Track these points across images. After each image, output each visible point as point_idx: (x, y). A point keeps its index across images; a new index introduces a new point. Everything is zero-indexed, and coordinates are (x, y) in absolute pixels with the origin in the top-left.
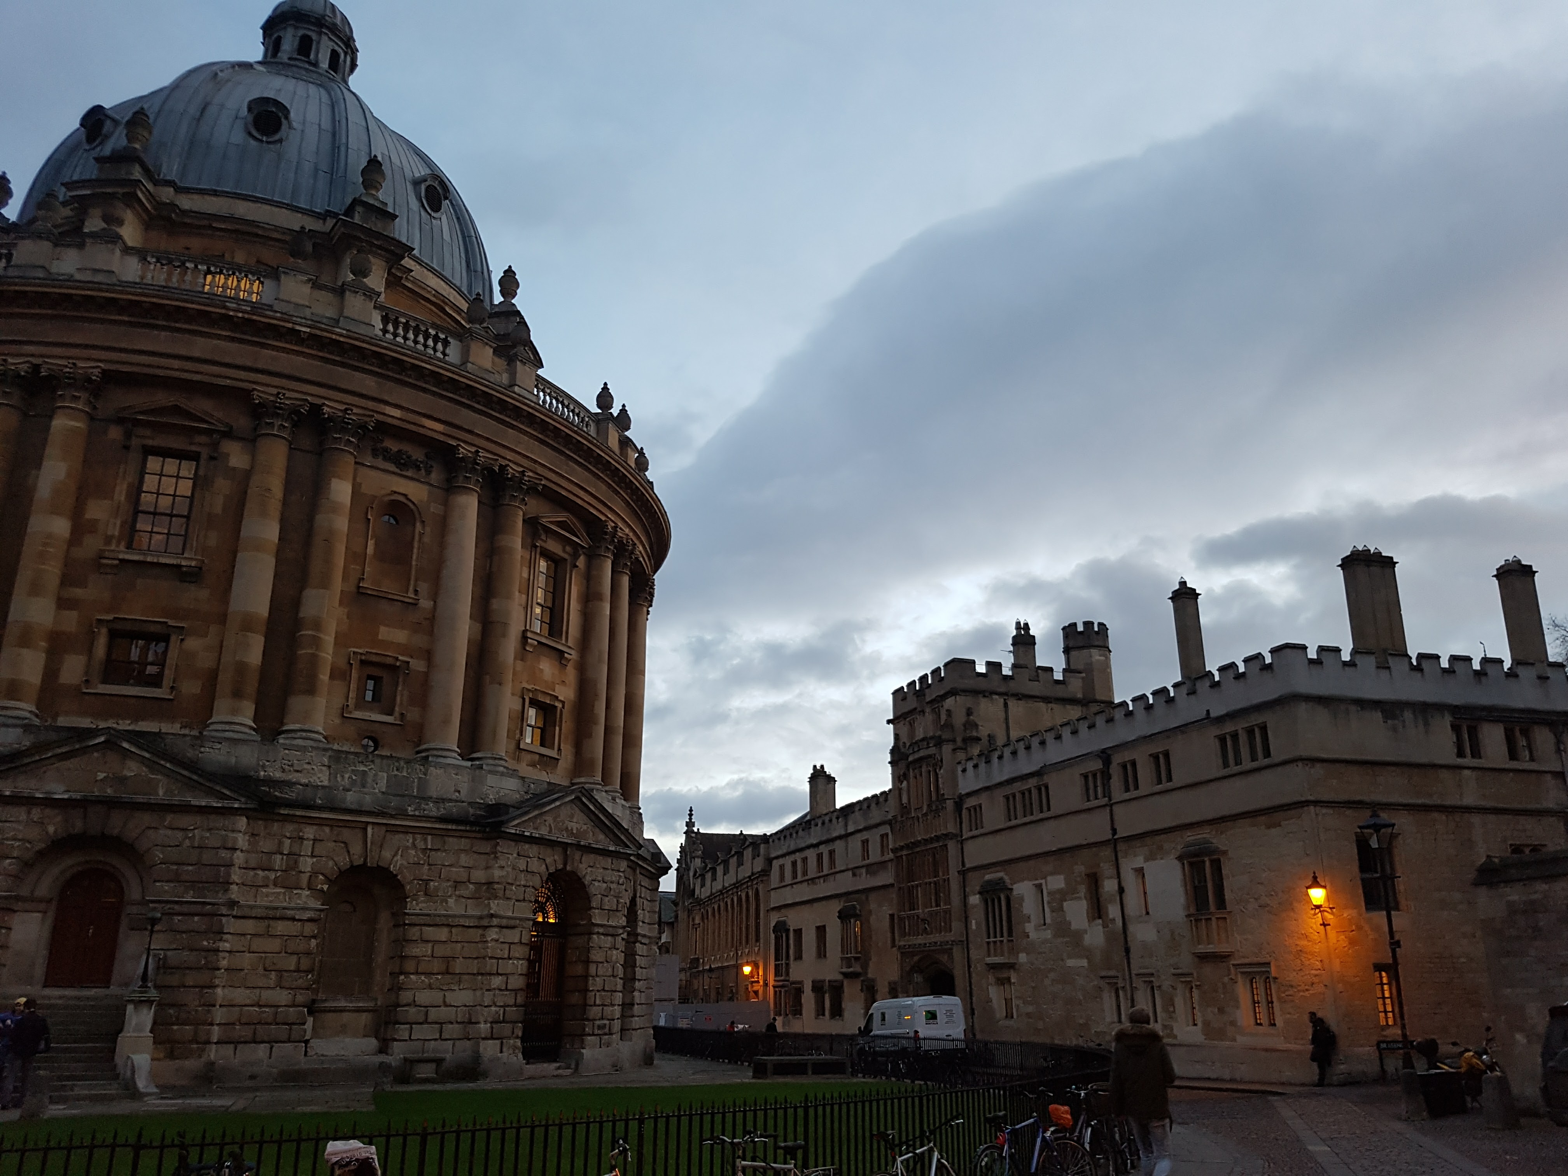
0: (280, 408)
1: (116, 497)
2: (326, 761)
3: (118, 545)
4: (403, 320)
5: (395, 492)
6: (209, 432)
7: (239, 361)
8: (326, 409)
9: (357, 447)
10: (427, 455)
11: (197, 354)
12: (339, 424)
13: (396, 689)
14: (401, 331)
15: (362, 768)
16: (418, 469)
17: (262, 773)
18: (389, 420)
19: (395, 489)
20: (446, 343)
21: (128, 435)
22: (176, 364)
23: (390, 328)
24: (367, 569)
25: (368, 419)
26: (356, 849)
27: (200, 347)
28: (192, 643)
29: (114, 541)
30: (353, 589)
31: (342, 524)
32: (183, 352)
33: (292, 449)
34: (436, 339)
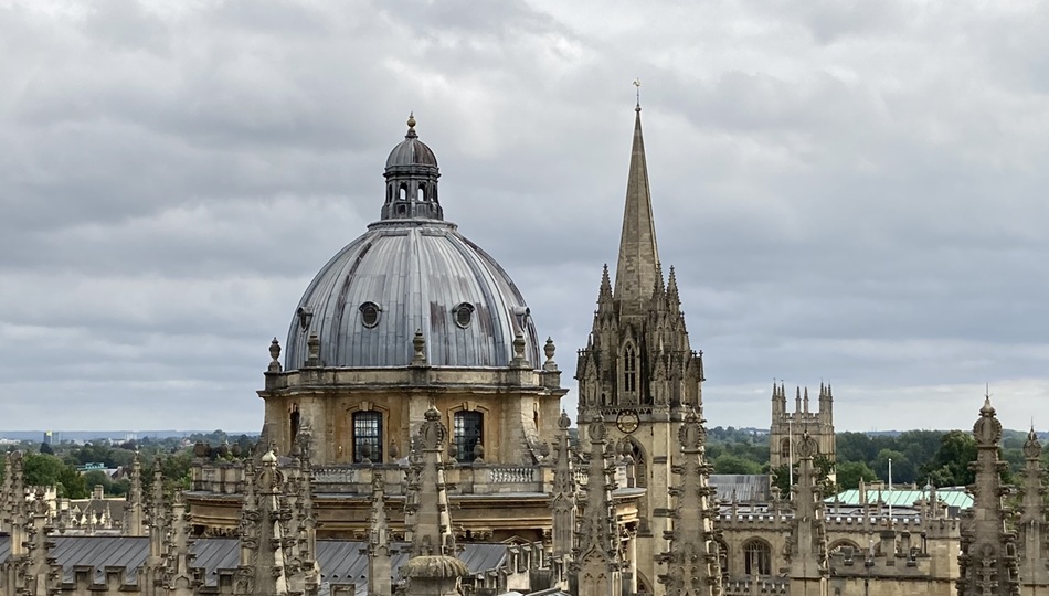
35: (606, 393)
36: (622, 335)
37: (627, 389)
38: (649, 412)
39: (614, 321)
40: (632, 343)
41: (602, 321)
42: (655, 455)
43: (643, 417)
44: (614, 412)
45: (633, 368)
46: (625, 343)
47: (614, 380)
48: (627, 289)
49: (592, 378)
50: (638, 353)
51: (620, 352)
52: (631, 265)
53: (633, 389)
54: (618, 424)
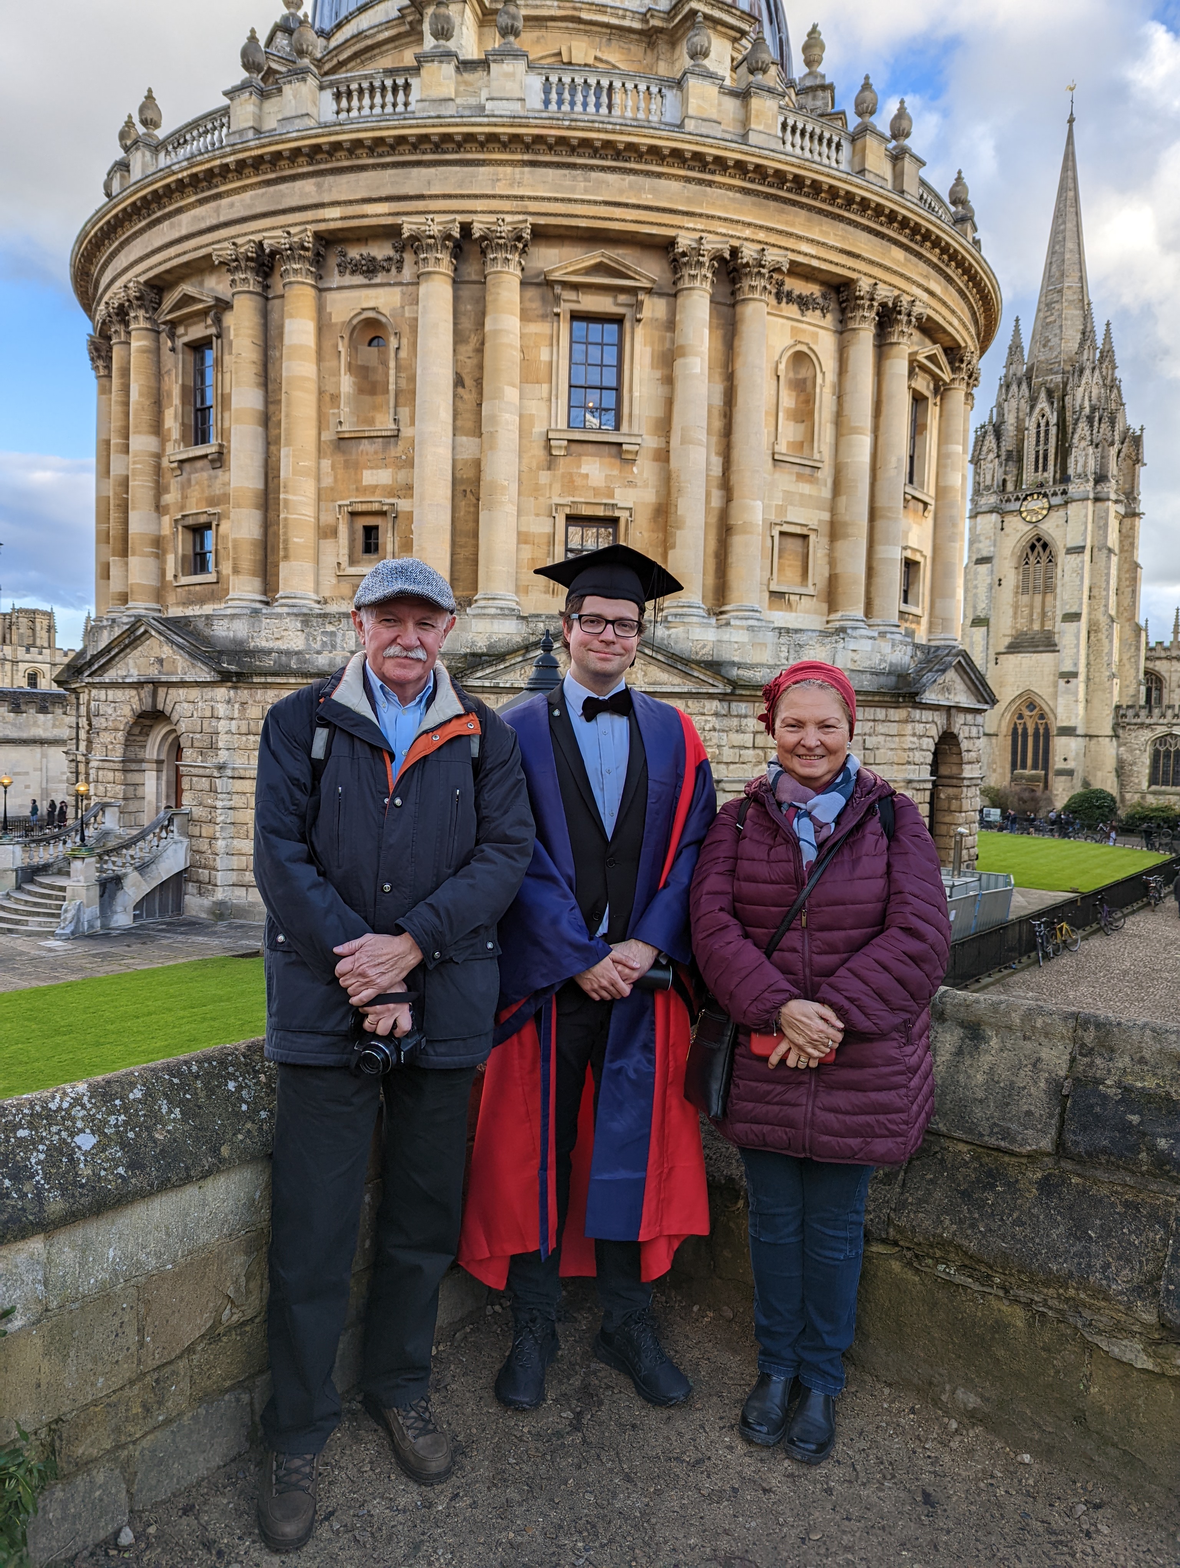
0: (236, 260)
2: (299, 625)
5: (364, 309)
7: (207, 224)
8: (266, 243)
11: (182, 233)
12: (281, 253)
14: (354, 102)
15: (330, 628)
16: (389, 271)
17: (252, 644)
19: (365, 306)
25: (306, 235)
31: (300, 369)
32: (175, 236)
35: (1008, 478)
36: (1033, 401)
37: (1036, 470)
38: (1064, 492)
39: (1024, 386)
40: (1047, 410)
41: (1008, 387)
42: (1069, 545)
43: (1056, 500)
44: (1017, 499)
45: (1046, 443)
46: (1037, 410)
47: (1020, 460)
48: (1044, 346)
49: (991, 456)
50: (1053, 419)
51: (1031, 424)
52: (1052, 314)
53: (1045, 469)
54: (1021, 513)
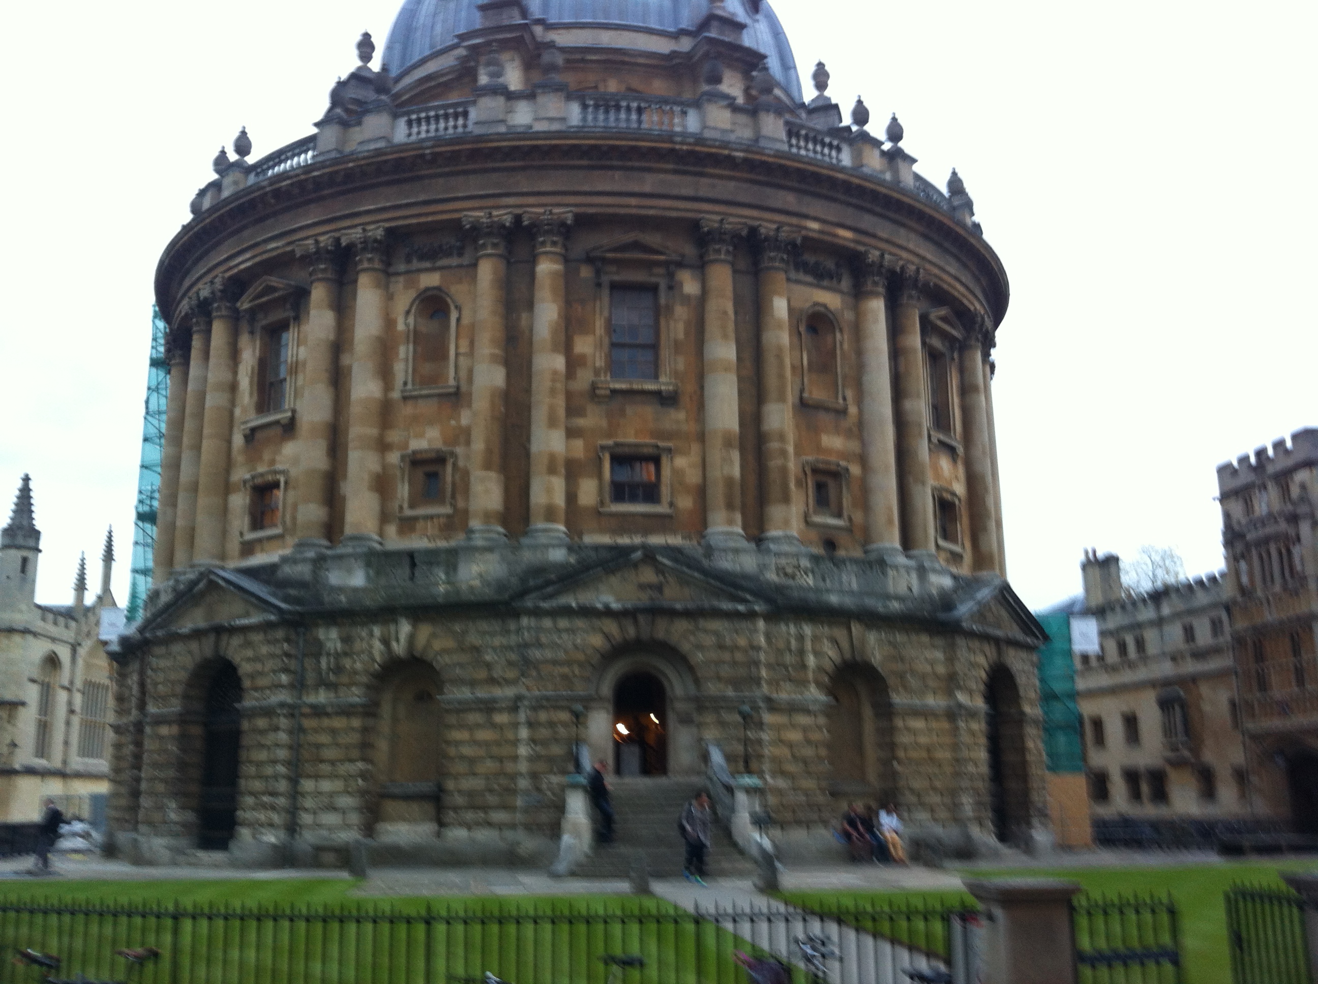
0: (725, 233)
1: (598, 332)
3: (605, 376)
4: (803, 132)
5: (817, 304)
6: (666, 264)
7: (685, 192)
8: (763, 231)
9: (787, 263)
10: (838, 265)
11: (647, 189)
12: (774, 242)
13: (841, 492)
14: (802, 143)
16: (832, 278)
17: (763, 578)
18: (811, 234)
19: (816, 301)
20: (839, 149)
21: (598, 272)
22: (633, 201)
23: (794, 141)
24: (806, 380)
25: (794, 235)
26: (845, 645)
27: (649, 183)
28: (680, 462)
29: (602, 375)
30: (797, 401)
31: (785, 338)
32: (636, 188)
33: (735, 272)
34: (831, 146)
